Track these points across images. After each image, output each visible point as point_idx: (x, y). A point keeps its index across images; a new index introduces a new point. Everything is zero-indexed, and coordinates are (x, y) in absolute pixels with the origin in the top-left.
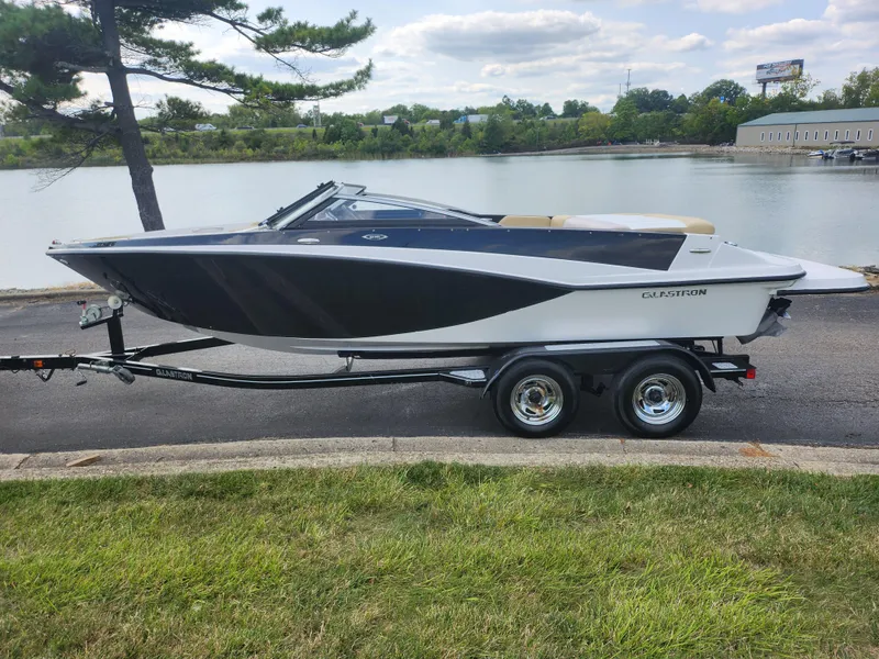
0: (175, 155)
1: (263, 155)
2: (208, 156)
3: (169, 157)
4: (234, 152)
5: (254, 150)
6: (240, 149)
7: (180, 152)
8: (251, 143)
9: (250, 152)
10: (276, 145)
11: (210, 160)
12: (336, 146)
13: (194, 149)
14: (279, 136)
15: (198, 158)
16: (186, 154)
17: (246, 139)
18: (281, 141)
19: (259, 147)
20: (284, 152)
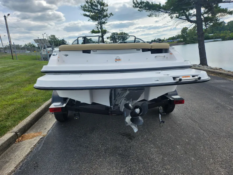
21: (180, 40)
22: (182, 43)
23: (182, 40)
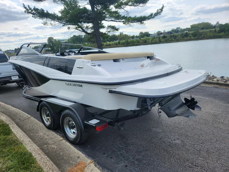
0: (172, 40)
1: (197, 38)
2: (181, 40)
3: (170, 41)
4: (188, 38)
5: (194, 37)
6: (190, 37)
7: (173, 39)
8: (194, 35)
9: (193, 38)
10: (201, 35)
11: (181, 41)
12: (222, 34)
13: (177, 38)
14: (204, 32)
15: (178, 41)
16: (175, 40)
17: (192, 34)
18: (203, 34)
19: (196, 36)
20: (204, 37)
21: (47, 49)
22: (51, 52)
23: (50, 49)
